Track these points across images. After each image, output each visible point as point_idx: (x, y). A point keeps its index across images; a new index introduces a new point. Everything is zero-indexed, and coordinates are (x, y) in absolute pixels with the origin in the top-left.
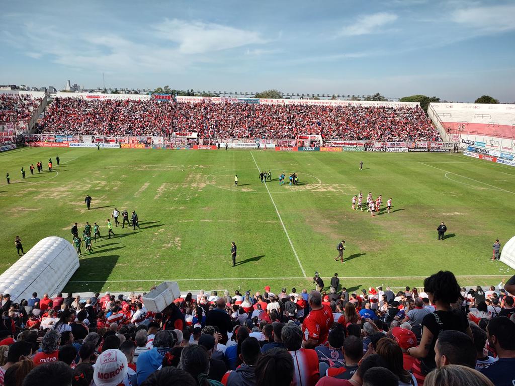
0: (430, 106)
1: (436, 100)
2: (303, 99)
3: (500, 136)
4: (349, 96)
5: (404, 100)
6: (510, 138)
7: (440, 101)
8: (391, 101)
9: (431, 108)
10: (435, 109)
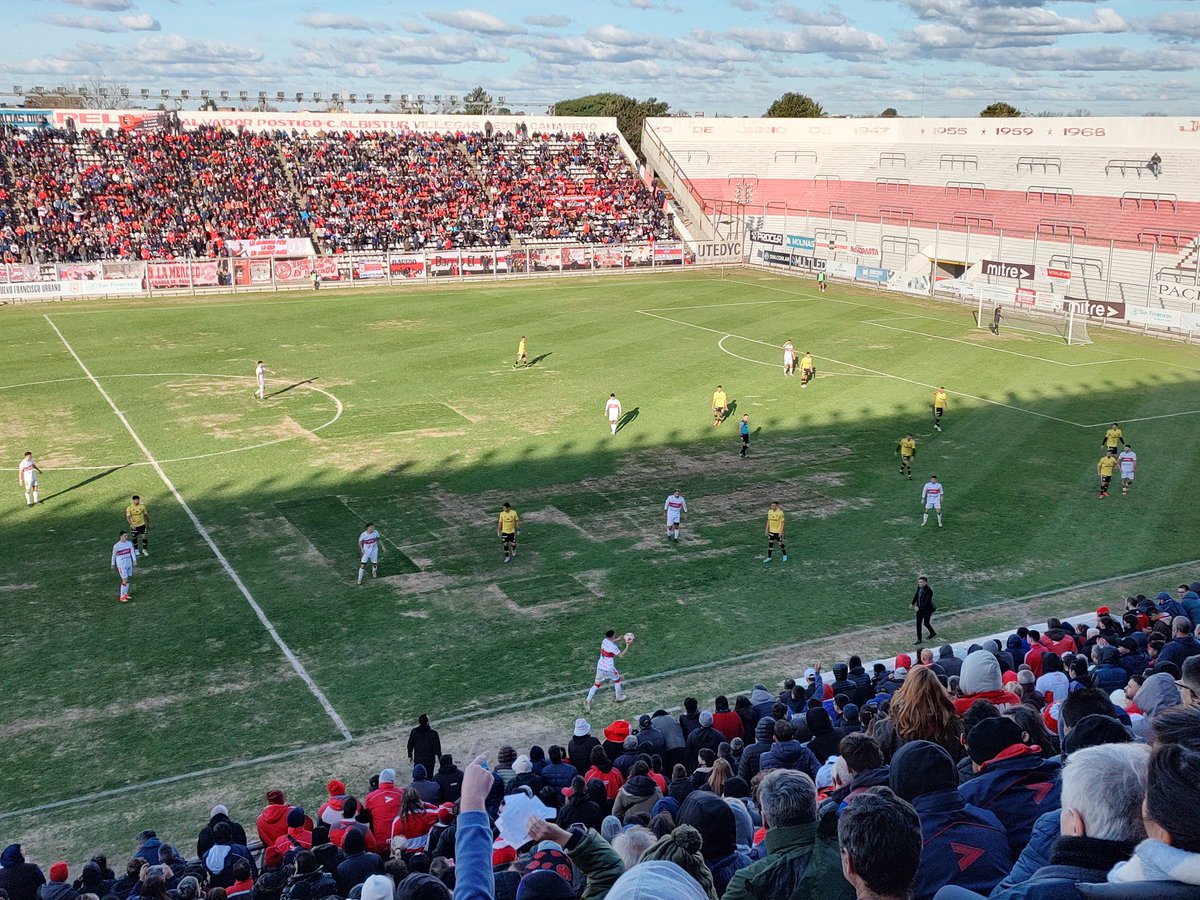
0: (648, 128)
1: (660, 110)
2: (215, 109)
3: (849, 216)
4: (387, 99)
5: (564, 109)
6: (875, 219)
7: (668, 112)
8: (518, 114)
9: (652, 134)
10: (665, 138)
